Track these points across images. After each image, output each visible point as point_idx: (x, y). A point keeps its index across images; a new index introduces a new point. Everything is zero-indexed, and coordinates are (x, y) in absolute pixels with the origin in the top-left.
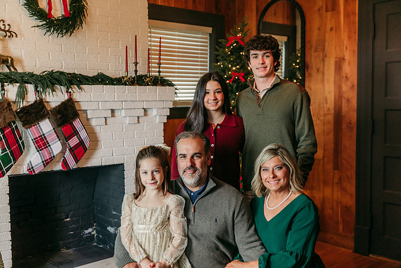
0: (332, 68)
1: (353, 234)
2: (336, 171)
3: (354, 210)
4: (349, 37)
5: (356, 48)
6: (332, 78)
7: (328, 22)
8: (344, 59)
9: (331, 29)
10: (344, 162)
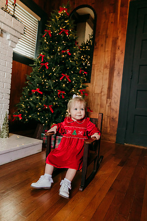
0: (111, 43)
1: (116, 133)
2: (108, 99)
3: (117, 120)
4: (122, 27)
5: (126, 33)
6: (110, 49)
7: (110, 19)
8: (118, 38)
9: (112, 23)
10: (113, 94)
